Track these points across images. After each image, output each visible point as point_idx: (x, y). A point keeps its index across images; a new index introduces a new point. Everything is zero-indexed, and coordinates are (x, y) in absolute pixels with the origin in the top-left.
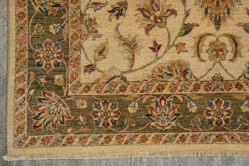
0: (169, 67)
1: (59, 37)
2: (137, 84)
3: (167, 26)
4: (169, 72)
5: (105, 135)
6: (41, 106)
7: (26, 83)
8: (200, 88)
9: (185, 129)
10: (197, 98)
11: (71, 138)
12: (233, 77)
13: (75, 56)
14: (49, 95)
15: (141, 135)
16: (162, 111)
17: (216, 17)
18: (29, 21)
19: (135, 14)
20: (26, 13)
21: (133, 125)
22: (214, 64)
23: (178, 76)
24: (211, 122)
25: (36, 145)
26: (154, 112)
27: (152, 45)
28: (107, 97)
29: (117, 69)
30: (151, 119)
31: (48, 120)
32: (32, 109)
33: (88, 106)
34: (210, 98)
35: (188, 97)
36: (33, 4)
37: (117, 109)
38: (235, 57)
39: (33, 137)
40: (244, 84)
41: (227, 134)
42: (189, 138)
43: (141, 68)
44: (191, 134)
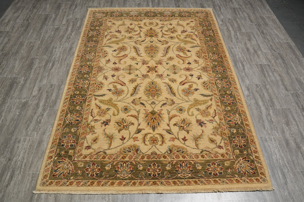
0: (129, 148)
1: (75, 134)
2: (112, 155)
3: (129, 129)
4: (129, 150)
5: (91, 181)
6: (59, 165)
7: (54, 154)
8: (144, 158)
9: (136, 178)
10: (143, 163)
11: (72, 182)
12: (162, 153)
13: (81, 142)
14: (65, 160)
15: (111, 181)
16: (123, 169)
17: (153, 126)
18: (63, 127)
19: (114, 124)
20: (62, 123)
21: (107, 176)
22: (152, 147)
23: (133, 152)
24: (150, 175)
25: (52, 185)
26: (119, 169)
27: (121, 138)
28: (95, 161)
29: (102, 148)
30: (117, 173)
31: (61, 172)
32: (54, 167)
33: (84, 166)
34: (150, 163)
35: (138, 162)
36: (66, 120)
37: (99, 167)
38: (162, 143)
39: (52, 181)
40: (167, 156)
41: (158, 181)
42: (138, 183)
43: (114, 148)
44: (139, 181)
